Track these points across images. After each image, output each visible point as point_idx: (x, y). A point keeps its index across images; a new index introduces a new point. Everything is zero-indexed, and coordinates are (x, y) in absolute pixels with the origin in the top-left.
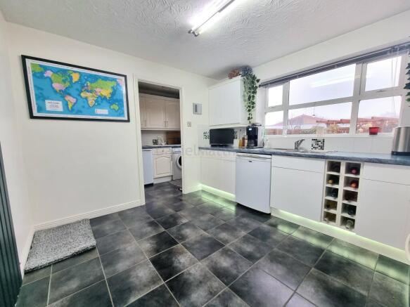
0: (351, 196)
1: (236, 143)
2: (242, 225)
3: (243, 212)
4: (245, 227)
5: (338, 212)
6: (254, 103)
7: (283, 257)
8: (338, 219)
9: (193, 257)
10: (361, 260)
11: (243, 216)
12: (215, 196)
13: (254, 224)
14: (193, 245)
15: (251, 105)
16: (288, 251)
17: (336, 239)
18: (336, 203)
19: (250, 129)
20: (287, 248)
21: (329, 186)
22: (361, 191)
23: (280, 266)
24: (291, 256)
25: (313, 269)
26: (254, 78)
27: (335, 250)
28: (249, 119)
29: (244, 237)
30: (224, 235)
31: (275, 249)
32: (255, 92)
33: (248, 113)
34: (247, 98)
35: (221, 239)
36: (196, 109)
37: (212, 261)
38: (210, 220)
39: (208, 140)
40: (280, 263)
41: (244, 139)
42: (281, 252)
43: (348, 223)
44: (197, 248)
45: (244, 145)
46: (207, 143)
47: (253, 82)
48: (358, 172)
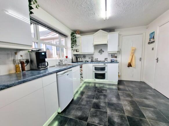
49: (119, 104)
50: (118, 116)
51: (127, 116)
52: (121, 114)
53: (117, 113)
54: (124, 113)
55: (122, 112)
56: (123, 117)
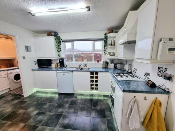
0: (96, 81)
1: (53, 65)
2: (65, 102)
3: (63, 96)
4: (67, 102)
5: (94, 87)
6: (60, 49)
7: (84, 107)
8: (94, 88)
9: (51, 128)
10: (100, 98)
11: (64, 98)
12: (46, 93)
13: (70, 100)
14: (48, 122)
15: (59, 50)
16: (84, 105)
17: (94, 95)
18: (93, 84)
19: (61, 60)
20: (84, 104)
21: (91, 79)
22: (99, 79)
23: (84, 111)
24: (86, 106)
25: (92, 107)
26: (59, 38)
27: (94, 98)
28: (59, 55)
29: (68, 107)
30: (60, 110)
31: (81, 106)
32: (60, 44)
33: (58, 53)
34: (57, 46)
35: (59, 113)
36: (27, 49)
37: (61, 124)
38: (50, 106)
39: (37, 65)
40: (84, 110)
41: (57, 64)
42: (83, 106)
43: (96, 89)
44: (51, 123)
45: (57, 67)
46: (36, 67)
47: (59, 39)
48: (98, 75)
49: (56, 124)
50: (42, 119)
51: (38, 126)
52: (43, 122)
53: (46, 119)
54: (43, 125)
55: (45, 124)
56: (40, 123)
